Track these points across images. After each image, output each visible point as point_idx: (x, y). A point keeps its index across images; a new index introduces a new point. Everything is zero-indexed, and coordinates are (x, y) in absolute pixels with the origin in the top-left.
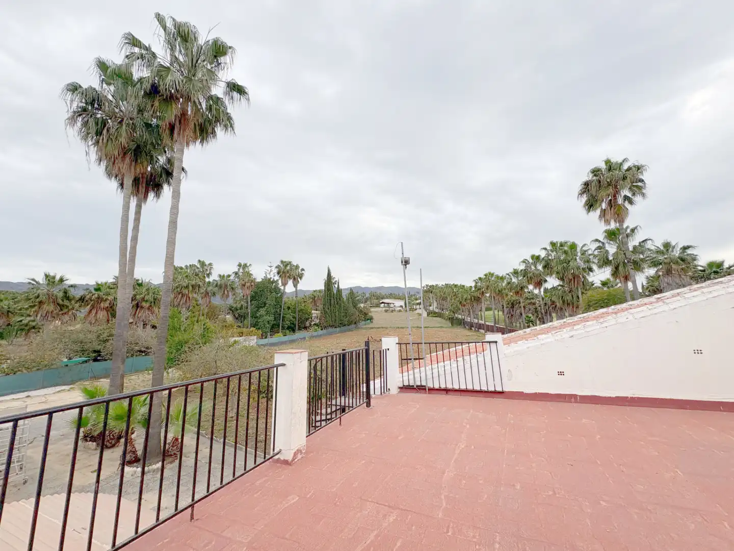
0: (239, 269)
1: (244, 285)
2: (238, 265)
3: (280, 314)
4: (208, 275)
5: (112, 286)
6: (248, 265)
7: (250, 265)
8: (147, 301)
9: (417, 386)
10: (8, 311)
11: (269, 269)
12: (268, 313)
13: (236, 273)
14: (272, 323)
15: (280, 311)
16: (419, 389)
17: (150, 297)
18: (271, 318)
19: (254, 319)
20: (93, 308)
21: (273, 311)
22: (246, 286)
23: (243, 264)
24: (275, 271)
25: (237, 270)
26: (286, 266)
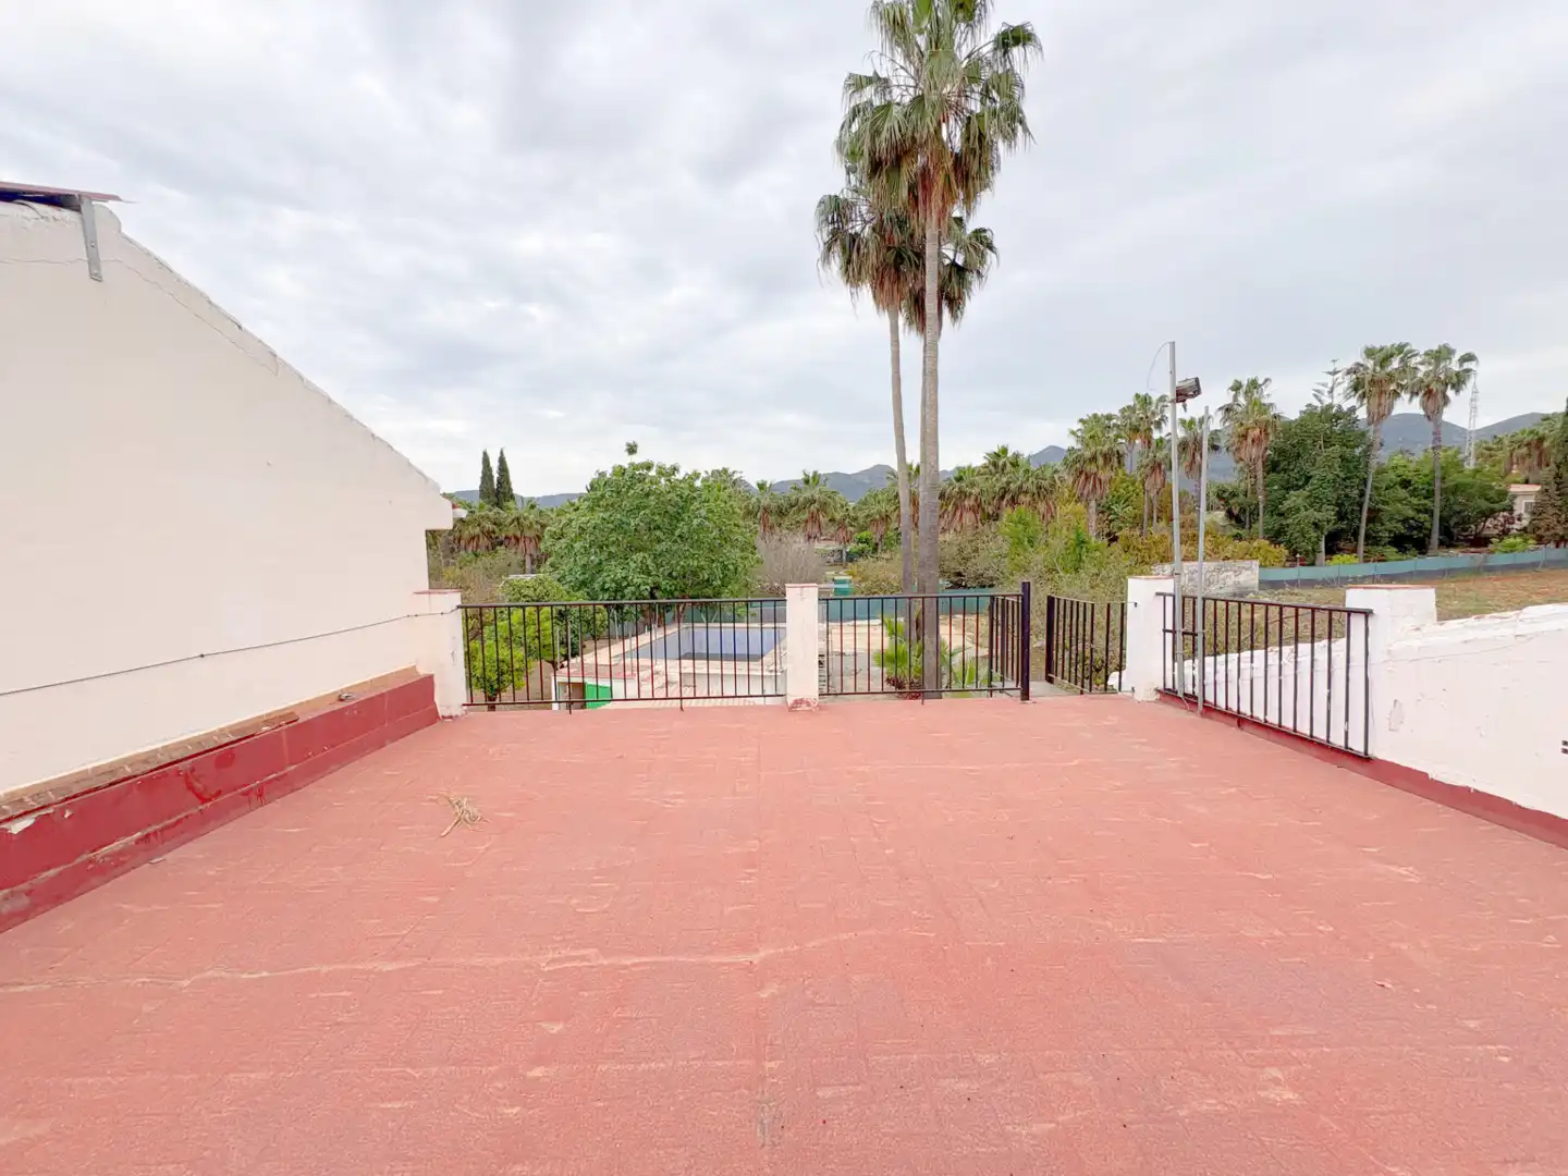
0: (1235, 398)
1: (1245, 437)
2: (1232, 389)
3: (1361, 505)
4: (1158, 425)
5: (982, 471)
6: (1260, 382)
7: (1266, 380)
8: (1026, 492)
9: (1185, 694)
10: (887, 516)
11: (1329, 380)
12: (1315, 501)
13: (1228, 409)
14: (1328, 528)
15: (1362, 494)
16: (1188, 701)
17: (1030, 486)
18: (1328, 514)
19: (1275, 517)
20: (957, 508)
21: (1333, 496)
22: (1250, 440)
23: (1245, 383)
24: (1346, 382)
25: (1230, 401)
26: (1385, 360)
